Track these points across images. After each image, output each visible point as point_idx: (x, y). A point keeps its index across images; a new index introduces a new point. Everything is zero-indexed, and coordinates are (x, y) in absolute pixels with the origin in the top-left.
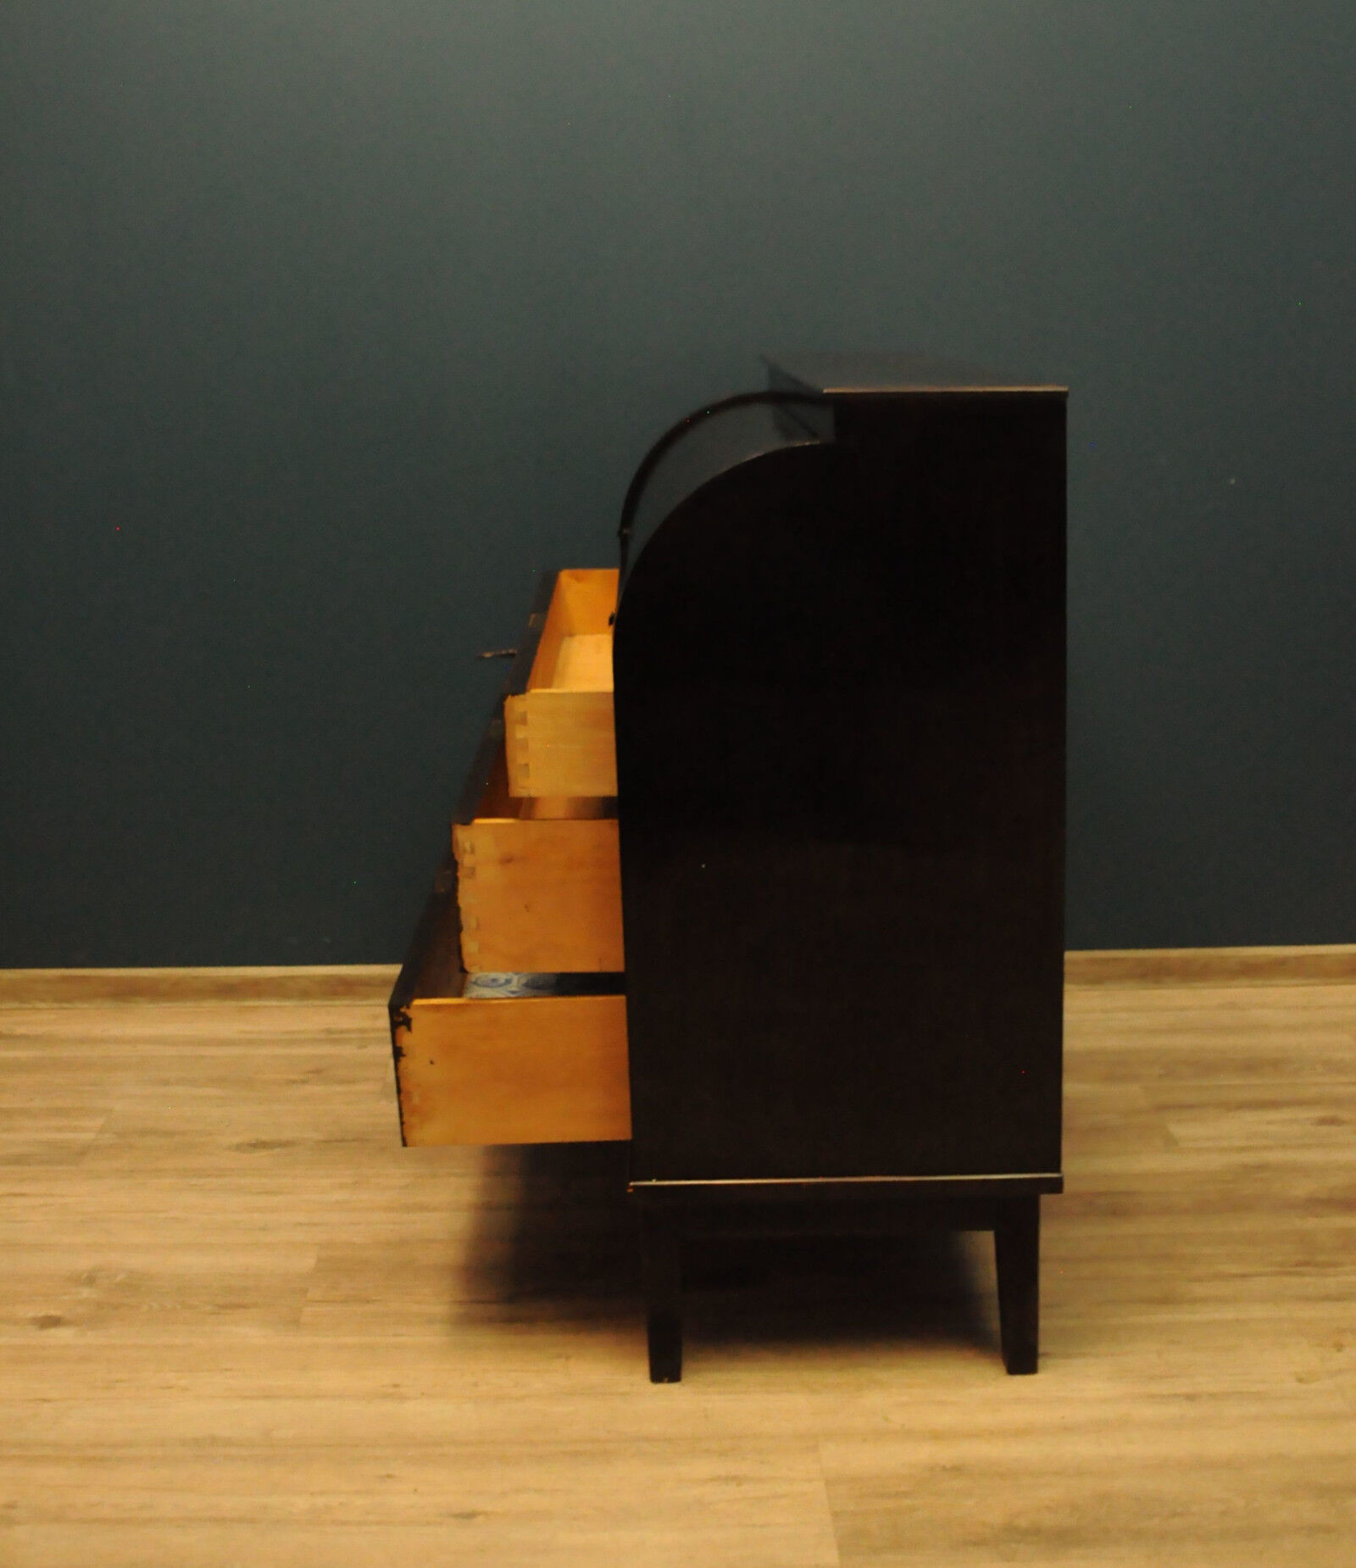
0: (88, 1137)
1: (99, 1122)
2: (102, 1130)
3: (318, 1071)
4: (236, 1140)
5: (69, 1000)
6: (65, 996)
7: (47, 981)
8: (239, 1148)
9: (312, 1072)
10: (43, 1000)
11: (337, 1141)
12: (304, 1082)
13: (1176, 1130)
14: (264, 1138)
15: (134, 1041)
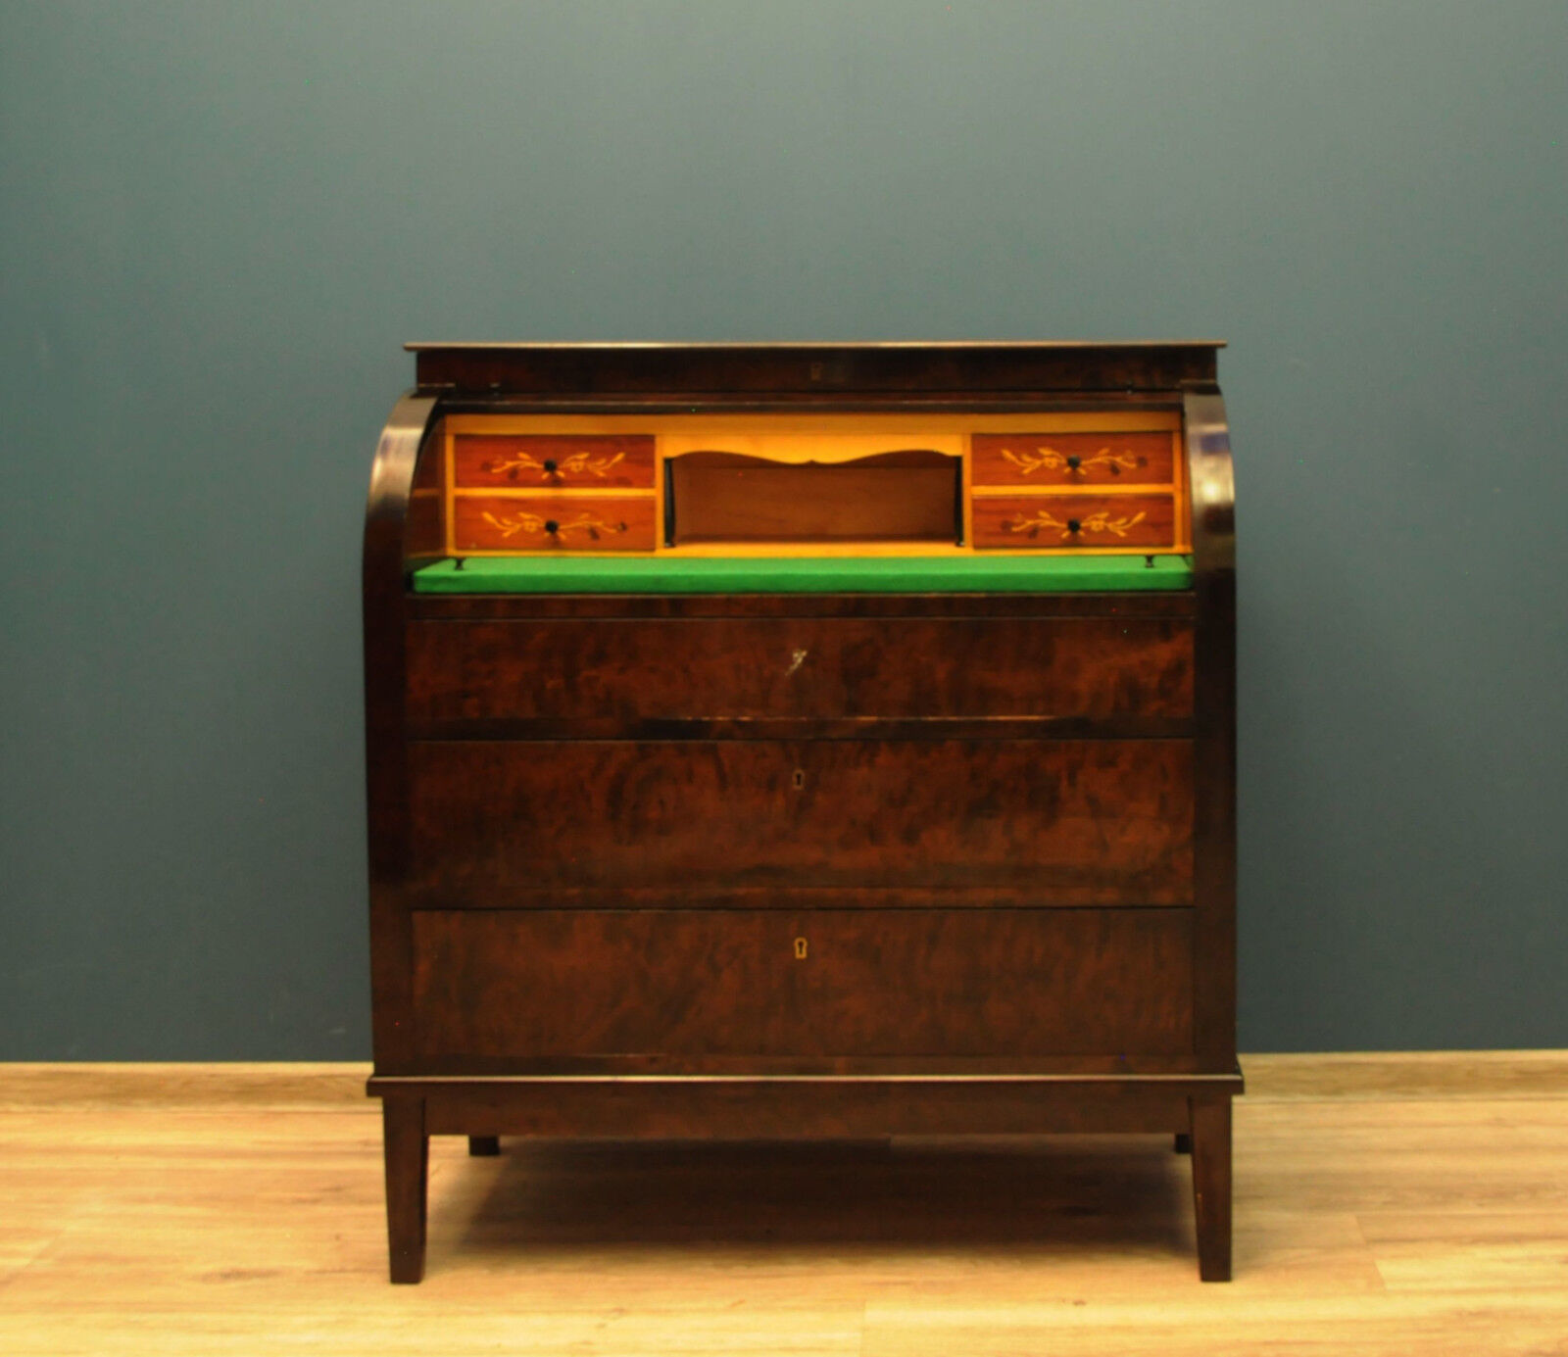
0: (20, 1263)
1: (43, 1244)
2: (41, 1256)
3: (338, 1189)
4: (210, 1268)
5: (52, 1102)
6: (47, 1098)
7: (28, 1078)
8: (206, 1278)
9: (330, 1190)
10: (18, 1102)
11: (334, 1271)
12: (315, 1201)
13: (1386, 1268)
14: (244, 1266)
15: (117, 1152)
